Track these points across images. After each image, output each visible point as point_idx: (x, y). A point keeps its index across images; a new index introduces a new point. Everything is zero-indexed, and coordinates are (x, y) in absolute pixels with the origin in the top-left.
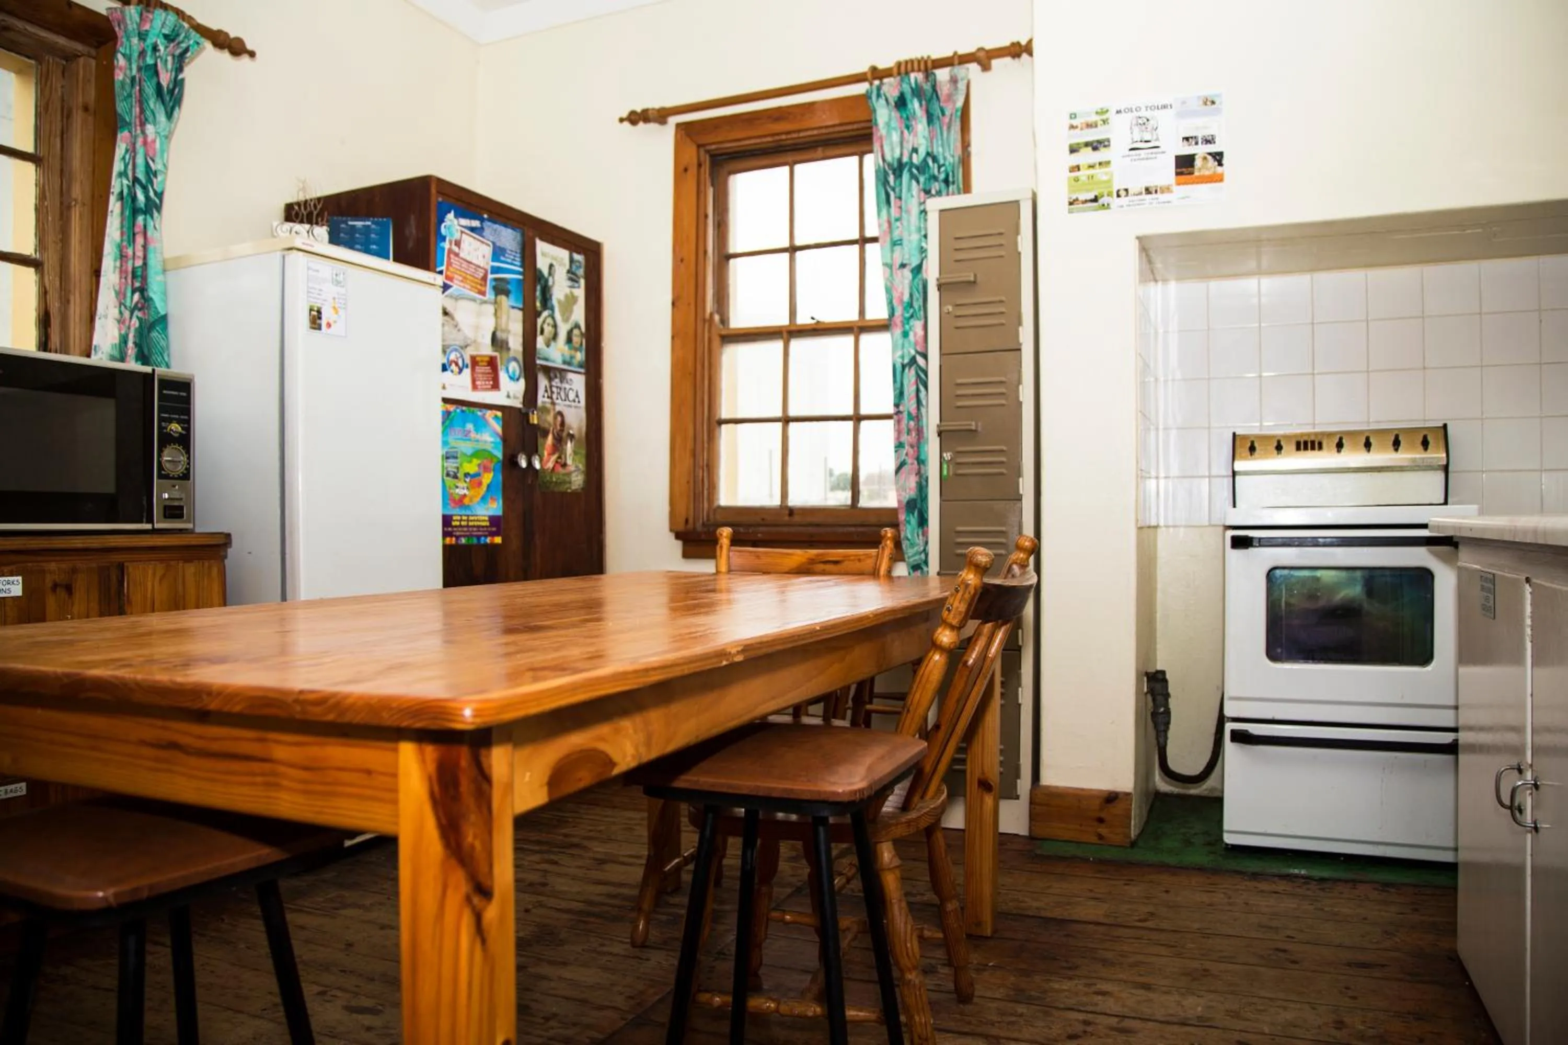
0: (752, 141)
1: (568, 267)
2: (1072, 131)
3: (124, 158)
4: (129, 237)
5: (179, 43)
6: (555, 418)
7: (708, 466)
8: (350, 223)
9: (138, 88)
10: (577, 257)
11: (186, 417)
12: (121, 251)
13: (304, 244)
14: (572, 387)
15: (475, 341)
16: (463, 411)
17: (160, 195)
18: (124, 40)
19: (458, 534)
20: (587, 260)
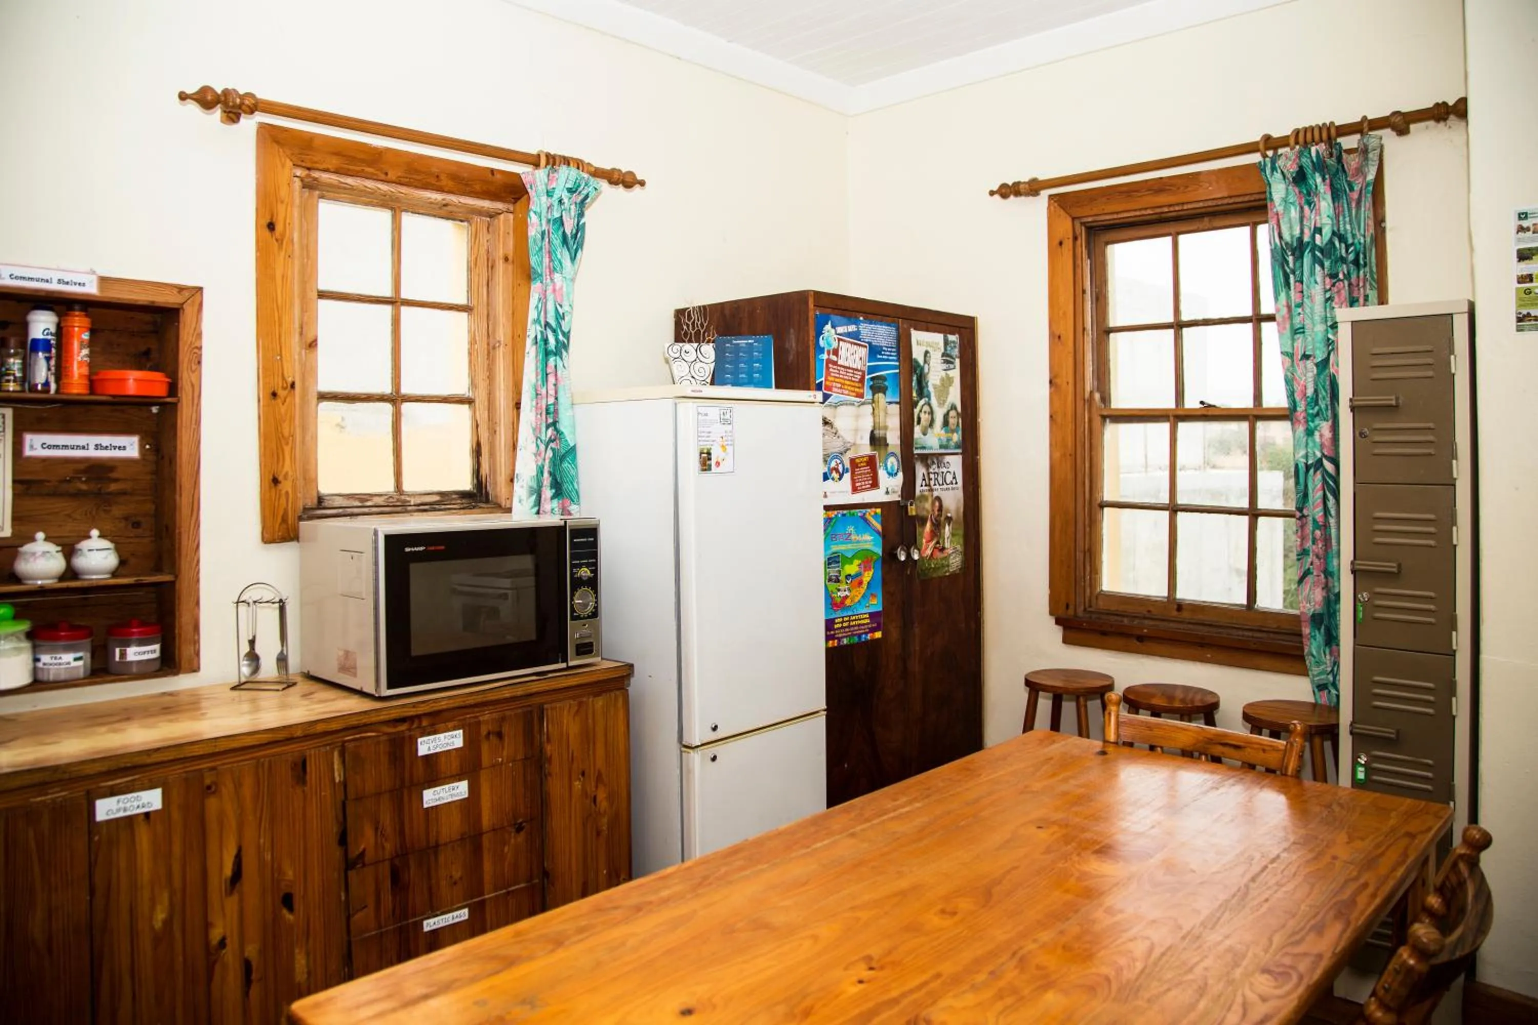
0: (1132, 214)
1: (943, 350)
2: (1521, 234)
3: (537, 307)
4: (543, 378)
5: (580, 192)
6: (933, 504)
7: (1090, 550)
8: (735, 342)
9: (547, 240)
10: (952, 338)
11: (594, 560)
12: (536, 390)
13: (693, 391)
14: (949, 470)
15: (854, 444)
16: (844, 515)
17: (567, 335)
18: (536, 199)
19: (840, 635)
20: (961, 339)
